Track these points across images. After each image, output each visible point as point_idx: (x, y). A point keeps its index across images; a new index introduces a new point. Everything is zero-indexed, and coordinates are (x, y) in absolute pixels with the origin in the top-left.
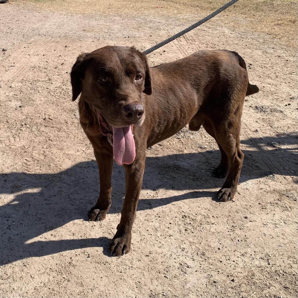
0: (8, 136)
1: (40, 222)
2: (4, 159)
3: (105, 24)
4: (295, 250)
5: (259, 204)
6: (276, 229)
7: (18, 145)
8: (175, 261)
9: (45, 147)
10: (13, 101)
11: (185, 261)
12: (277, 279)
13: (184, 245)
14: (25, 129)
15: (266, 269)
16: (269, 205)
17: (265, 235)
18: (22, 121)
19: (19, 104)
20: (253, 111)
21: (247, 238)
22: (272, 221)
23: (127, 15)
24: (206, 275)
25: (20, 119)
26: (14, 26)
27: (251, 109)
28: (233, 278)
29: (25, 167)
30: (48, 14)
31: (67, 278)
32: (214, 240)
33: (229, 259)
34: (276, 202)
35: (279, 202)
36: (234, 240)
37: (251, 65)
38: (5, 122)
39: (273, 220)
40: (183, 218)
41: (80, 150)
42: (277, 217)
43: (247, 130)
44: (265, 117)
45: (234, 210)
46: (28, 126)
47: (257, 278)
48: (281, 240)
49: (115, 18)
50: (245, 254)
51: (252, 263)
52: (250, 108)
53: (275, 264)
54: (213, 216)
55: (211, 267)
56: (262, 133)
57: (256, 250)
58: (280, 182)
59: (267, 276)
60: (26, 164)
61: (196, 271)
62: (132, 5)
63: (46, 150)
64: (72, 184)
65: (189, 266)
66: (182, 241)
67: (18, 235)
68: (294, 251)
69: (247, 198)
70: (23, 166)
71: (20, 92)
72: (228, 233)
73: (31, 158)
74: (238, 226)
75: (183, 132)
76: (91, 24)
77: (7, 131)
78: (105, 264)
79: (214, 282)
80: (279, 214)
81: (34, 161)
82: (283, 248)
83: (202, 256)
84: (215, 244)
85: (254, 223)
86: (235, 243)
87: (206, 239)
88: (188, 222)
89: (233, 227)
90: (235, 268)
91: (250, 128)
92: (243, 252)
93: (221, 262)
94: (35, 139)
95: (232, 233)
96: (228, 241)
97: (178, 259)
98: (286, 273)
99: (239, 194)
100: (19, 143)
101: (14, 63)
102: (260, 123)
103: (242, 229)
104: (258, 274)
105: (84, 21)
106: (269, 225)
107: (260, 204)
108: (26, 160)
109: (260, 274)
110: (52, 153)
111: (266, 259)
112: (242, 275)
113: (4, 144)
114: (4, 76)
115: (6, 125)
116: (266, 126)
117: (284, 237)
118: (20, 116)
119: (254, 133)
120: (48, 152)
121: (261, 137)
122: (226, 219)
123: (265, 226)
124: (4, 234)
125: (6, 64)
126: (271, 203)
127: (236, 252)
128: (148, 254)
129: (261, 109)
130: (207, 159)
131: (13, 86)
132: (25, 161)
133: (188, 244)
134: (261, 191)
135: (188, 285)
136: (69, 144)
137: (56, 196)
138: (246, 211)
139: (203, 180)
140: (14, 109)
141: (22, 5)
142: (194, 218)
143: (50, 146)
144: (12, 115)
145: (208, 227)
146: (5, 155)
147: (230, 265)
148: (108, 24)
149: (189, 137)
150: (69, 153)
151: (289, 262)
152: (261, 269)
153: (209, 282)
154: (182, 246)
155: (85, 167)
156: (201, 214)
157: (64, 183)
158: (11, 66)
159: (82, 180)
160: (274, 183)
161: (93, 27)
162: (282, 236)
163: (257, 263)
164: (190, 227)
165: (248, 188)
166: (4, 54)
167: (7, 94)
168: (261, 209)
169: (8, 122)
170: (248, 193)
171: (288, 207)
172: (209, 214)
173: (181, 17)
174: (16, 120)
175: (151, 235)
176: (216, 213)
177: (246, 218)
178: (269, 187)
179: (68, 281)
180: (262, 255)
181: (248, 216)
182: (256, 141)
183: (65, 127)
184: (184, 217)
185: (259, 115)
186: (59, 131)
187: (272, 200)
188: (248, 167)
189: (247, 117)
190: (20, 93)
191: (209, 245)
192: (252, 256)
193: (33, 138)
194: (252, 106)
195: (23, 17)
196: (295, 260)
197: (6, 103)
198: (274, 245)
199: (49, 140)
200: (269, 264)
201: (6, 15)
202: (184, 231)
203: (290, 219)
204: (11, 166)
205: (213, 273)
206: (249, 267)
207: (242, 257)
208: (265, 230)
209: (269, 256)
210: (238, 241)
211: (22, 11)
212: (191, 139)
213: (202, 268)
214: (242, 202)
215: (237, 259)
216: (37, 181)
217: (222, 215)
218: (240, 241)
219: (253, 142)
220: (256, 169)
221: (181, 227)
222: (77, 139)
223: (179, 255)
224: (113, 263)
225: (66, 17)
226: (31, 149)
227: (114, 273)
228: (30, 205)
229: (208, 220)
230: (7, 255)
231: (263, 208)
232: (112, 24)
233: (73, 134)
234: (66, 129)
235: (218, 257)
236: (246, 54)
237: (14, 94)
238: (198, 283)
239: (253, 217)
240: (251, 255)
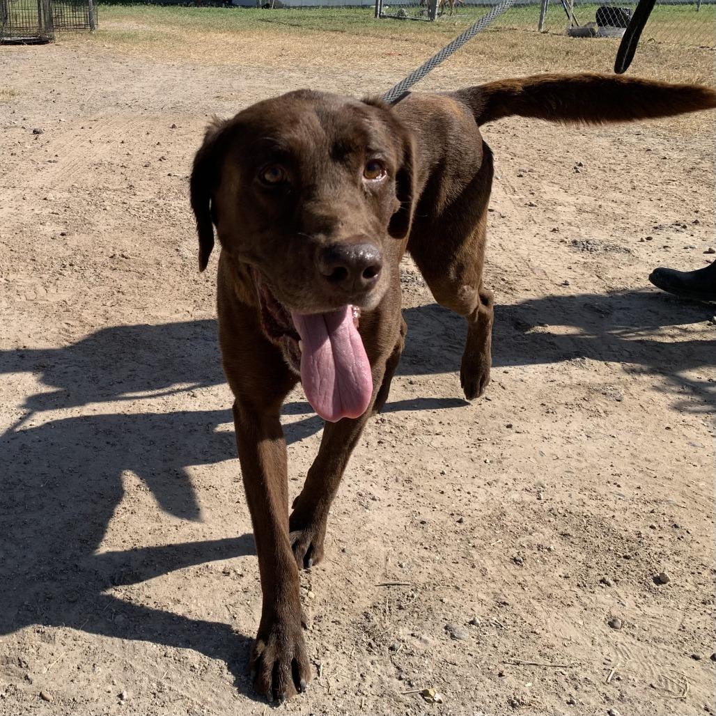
0: (33, 284)
1: (86, 423)
2: (21, 322)
3: (267, 86)
4: (599, 478)
5: (543, 405)
6: (569, 446)
7: (52, 300)
8: (349, 488)
9: (109, 304)
10: (48, 223)
11: (370, 490)
12: (549, 521)
13: (373, 465)
14: (70, 273)
15: (531, 507)
16: (562, 408)
17: (542, 454)
18: (64, 259)
19: (62, 229)
20: (567, 249)
21: (503, 458)
22: (561, 433)
23: (319, 69)
24: (407, 512)
25: (61, 255)
26: (62, 89)
27: (562, 246)
28: (460, 517)
29: (65, 335)
30: (141, 67)
31: (130, 508)
32: (435, 460)
33: (459, 490)
34: (578, 402)
35: (584, 403)
36: (476, 460)
37: (580, 165)
38: (28, 261)
39: (564, 431)
40: (377, 423)
41: (181, 310)
42: (575, 426)
43: (544, 282)
44: (590, 260)
45: (487, 414)
46: (76, 268)
47: (510, 519)
48: (574, 463)
49: (292, 74)
50: (494, 483)
51: (506, 497)
52: (561, 244)
53: (551, 499)
54: (440, 423)
55: (421, 500)
56: (577, 289)
57: (518, 477)
58: (596, 371)
59: (531, 516)
60: (66, 331)
61: (389, 506)
62: (332, 50)
63: (110, 309)
64: (157, 364)
65: (376, 498)
66: (369, 459)
67: (40, 441)
68: (597, 480)
69: (519, 395)
70: (60, 333)
71: (64, 209)
72: (468, 450)
73: (78, 322)
74: (488, 439)
75: (405, 281)
76: (235, 84)
77: (32, 275)
78: (207, 490)
79: (423, 523)
80: (578, 421)
81: (84, 326)
82: (574, 475)
83: (405, 484)
84: (435, 465)
85: (524, 436)
86: (477, 465)
87: (419, 458)
88: (387, 430)
89: (480, 440)
90: (468, 503)
91: (553, 280)
92: (489, 479)
93: (442, 493)
94: (88, 290)
95: (474, 450)
96: (463, 462)
97: (356, 487)
98: (570, 513)
99: (504, 388)
100: (55, 297)
101: (56, 156)
102: (577, 270)
103: (497, 444)
104: (512, 513)
105: (219, 80)
106: (555, 439)
107: (544, 405)
108: (67, 324)
109: (517, 514)
110: (123, 314)
111: (535, 490)
112: (480, 513)
113: (23, 298)
114: (34, 178)
115: (29, 265)
116: (589, 275)
117: (581, 459)
118: (60, 251)
119: (561, 288)
120: (113, 313)
121: (573, 294)
122: (466, 428)
123: (545, 440)
124: (13, 439)
125: (40, 156)
126: (566, 404)
127: (476, 479)
128: (296, 477)
129: (583, 244)
130: (447, 328)
131: (50, 196)
132: (66, 326)
133: (380, 465)
134: (551, 385)
135: (369, 526)
136: (159, 300)
137: (121, 382)
138: (513, 415)
139: (431, 364)
140: (50, 239)
141: (84, 47)
142: (402, 424)
143: (119, 302)
144: (44, 249)
145: (427, 439)
146: (25, 315)
147: (459, 498)
148: (273, 86)
149: (416, 291)
150: (158, 314)
151: (581, 496)
152: (521, 506)
153: (411, 522)
154: (367, 467)
155: (188, 339)
156: (416, 419)
157: (142, 363)
158: (50, 161)
159: (180, 359)
160: (581, 371)
161: (239, 91)
162: (576, 457)
163: (516, 496)
164: (388, 438)
165: (525, 378)
166: (36, 139)
167: (36, 211)
168: (544, 413)
169: (34, 260)
170: (523, 387)
171: (601, 411)
172: (432, 419)
173: (441, 74)
174: (51, 258)
175: (307, 447)
176: (448, 417)
177: (509, 426)
178: (571, 378)
179: (132, 513)
180: (529, 485)
181: (515, 424)
182: (559, 301)
183: (153, 271)
184: (380, 422)
185: (578, 257)
186: (141, 278)
187: (570, 399)
188: (534, 344)
189: (550, 260)
190: (65, 211)
191: (424, 467)
192: (507, 486)
193: (84, 289)
194: (565, 240)
195: (84, 71)
196: (594, 494)
197: (34, 228)
198: (557, 469)
199: (119, 292)
200: (539, 499)
201: (47, 66)
202: (375, 444)
203: (601, 431)
204: (37, 333)
205: (422, 510)
206: (497, 502)
207: (487, 487)
208: (545, 447)
209: (542, 487)
210: (485, 462)
211: (83, 59)
212: (419, 295)
213: (401, 502)
214: (507, 401)
215: (476, 489)
216: (87, 359)
217: (461, 421)
218: (488, 461)
219: (554, 303)
220: (548, 348)
221: (371, 437)
222: (176, 292)
223: (359, 481)
224: (223, 488)
225: (180, 71)
226: (78, 307)
227: (223, 503)
228: (68, 396)
229: (430, 428)
230: (17, 472)
231: (548, 412)
232: (282, 86)
233: (169, 284)
234: (155, 274)
235: (438, 485)
236: (575, 145)
237: (51, 211)
238: (389, 524)
239: (522, 426)
240: (507, 484)
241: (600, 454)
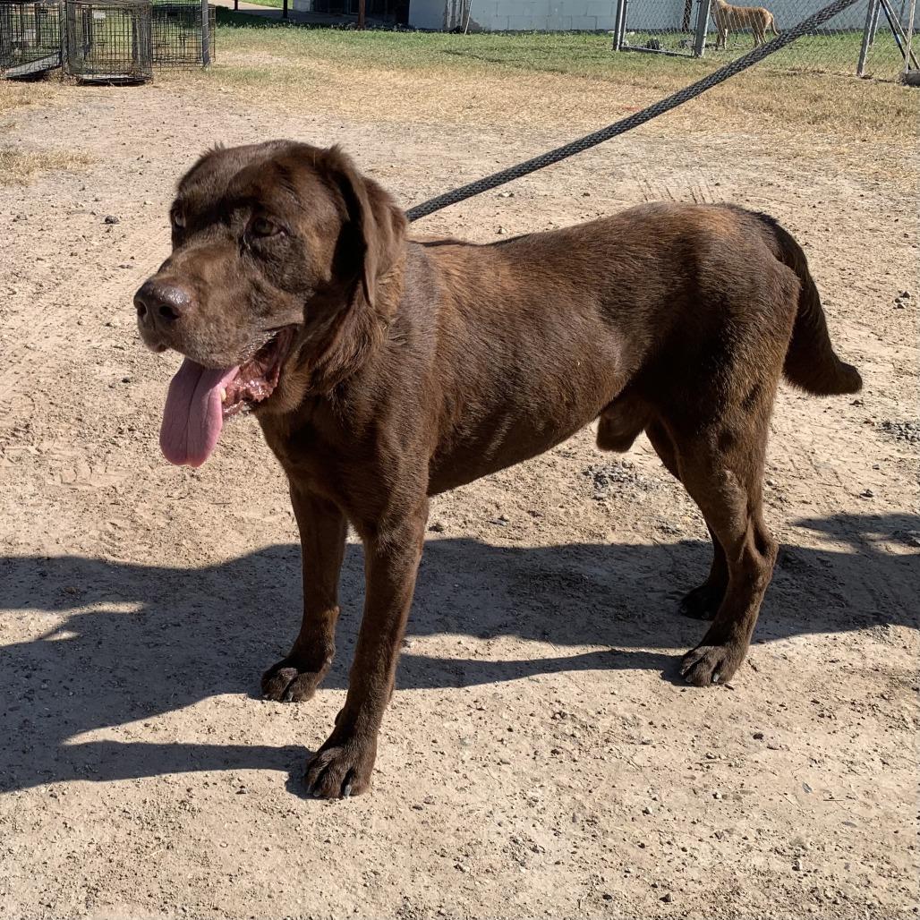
0: (75, 459)
1: (119, 690)
2: (50, 518)
3: (445, 154)
4: (896, 839)
5: (815, 702)
6: (851, 777)
7: (97, 485)
8: (500, 829)
9: (176, 494)
10: (107, 363)
11: (531, 833)
12: (810, 911)
13: (539, 790)
14: (128, 442)
15: (781, 882)
16: (846, 708)
17: (807, 789)
18: (122, 420)
19: (124, 372)
20: (873, 435)
21: (743, 792)
22: (842, 755)
23: (522, 130)
24: (584, 876)
25: (119, 414)
26: (154, 154)
27: (867, 430)
28: (666, 892)
29: (108, 543)
30: (268, 122)
31: (166, 839)
32: (638, 787)
33: (669, 843)
34: (873, 701)
35: (881, 704)
36: (700, 793)
37: (906, 295)
38: (72, 420)
39: (845, 752)
40: (553, 718)
41: (278, 510)
42: (864, 743)
43: (833, 489)
44: (909, 456)
45: (725, 713)
46: (137, 434)
47: (746, 901)
48: (857, 809)
49: (483, 137)
50: (726, 835)
51: (743, 860)
52: (865, 425)
53: (816, 871)
54: (651, 723)
55: (608, 856)
56: (885, 503)
57: (766, 826)
58: (905, 647)
59: (781, 899)
60: (111, 535)
61: (557, 863)
62: (545, 100)
63: (176, 502)
64: (233, 598)
65: (539, 848)
66: (535, 780)
67: (49, 716)
68: (892, 842)
69: (777, 681)
70: (101, 539)
71: (132, 340)
72: (689, 773)
73: (128, 522)
74: (723, 757)
75: (618, 481)
76: (399, 151)
77: (75, 444)
78: (284, 817)
79: (606, 897)
80: (870, 734)
81: (136, 529)
82: (857, 830)
83: (586, 826)
84: (635, 797)
85: (780, 754)
86: (702, 801)
87: (612, 783)
88: (567, 731)
89: (709, 758)
90: (681, 867)
91: (848, 485)
92: (719, 827)
93: (642, 846)
94: (150, 471)
95: (698, 775)
96: (679, 794)
97: (510, 827)
98: (845, 898)
99: (755, 669)
100: (102, 479)
101: (132, 258)
102: (888, 471)
103: (737, 766)
104: (750, 891)
105: (378, 144)
106: (829, 764)
107: (818, 703)
108: (113, 524)
109: (758, 893)
110: (194, 513)
111: (791, 853)
112: (699, 887)
113: (57, 479)
114: (96, 292)
115: (73, 427)
116: (905, 481)
117: (869, 802)
118: (119, 406)
119: (859, 501)
120: (180, 510)
121: (878, 512)
122: (690, 735)
123: (814, 765)
124: (11, 710)
125: (109, 260)
126: (853, 703)
127: (698, 825)
128: (420, 804)
129: (901, 429)
130: (676, 562)
131: (115, 320)
132: (111, 529)
133: (551, 791)
134: (831, 668)
135: (522, 897)
136: (249, 492)
137: (179, 625)
138: (765, 718)
139: (645, 622)
140: (107, 387)
141: (192, 91)
142: (591, 722)
143: (191, 491)
144: (96, 402)
145: (627, 750)
146: (55, 508)
147: (668, 858)
148: (453, 155)
149: (633, 496)
150: (245, 515)
151: (865, 869)
152: (766, 878)
153: (589, 895)
154: (530, 794)
155: (284, 558)
156: (614, 714)
157: (212, 595)
158: (122, 267)
159: (268, 590)
160: (881, 647)
161: (404, 162)
162: (861, 797)
163: (758, 861)
164: (568, 745)
165: (790, 654)
166: (108, 231)
167: (94, 344)
168: (815, 717)
169: (80, 420)
170: (786, 669)
171: (909, 719)
172: (638, 716)
173: (702, 141)
174: (105, 417)
175: (442, 753)
176: (664, 714)
177: (758, 737)
178: (864, 657)
179: (168, 848)
180: (782, 842)
181: (767, 733)
182: (855, 524)
183: (245, 445)
184: (558, 716)
185: (890, 449)
186: (226, 455)
187: (860, 695)
188: (809, 595)
189: (846, 453)
190: (134, 344)
191: (618, 799)
192: (745, 841)
193: (144, 469)
194: (873, 420)
195: (188, 128)
196: (886, 866)
197: (87, 369)
198: (828, 819)
199: (193, 476)
200: (796, 869)
201: (137, 119)
202: (547, 755)
203: (906, 754)
204: (68, 537)
205: (607, 874)
206: (727, 869)
207: (714, 842)
208: (812, 777)
209: (803, 847)
210: (715, 796)
211: (189, 108)
212: (638, 503)
213: (576, 857)
214: (757, 691)
215: (695, 844)
216: (133, 583)
217: (683, 722)
218: (719, 796)
219: (847, 527)
220: (830, 604)
221: (542, 742)
222: (276, 479)
223: (515, 817)
224: (308, 816)
225: (322, 129)
226: (132, 497)
227: (306, 841)
228: (100, 643)
229: (634, 732)
230: (10, 766)
231: (822, 716)
232: (467, 155)
233: (266, 466)
234: (248, 450)
235: (637, 832)
236: (900, 262)
237: (114, 343)
238: (554, 895)
239: (780, 737)
240: (745, 838)
241: (902, 795)
